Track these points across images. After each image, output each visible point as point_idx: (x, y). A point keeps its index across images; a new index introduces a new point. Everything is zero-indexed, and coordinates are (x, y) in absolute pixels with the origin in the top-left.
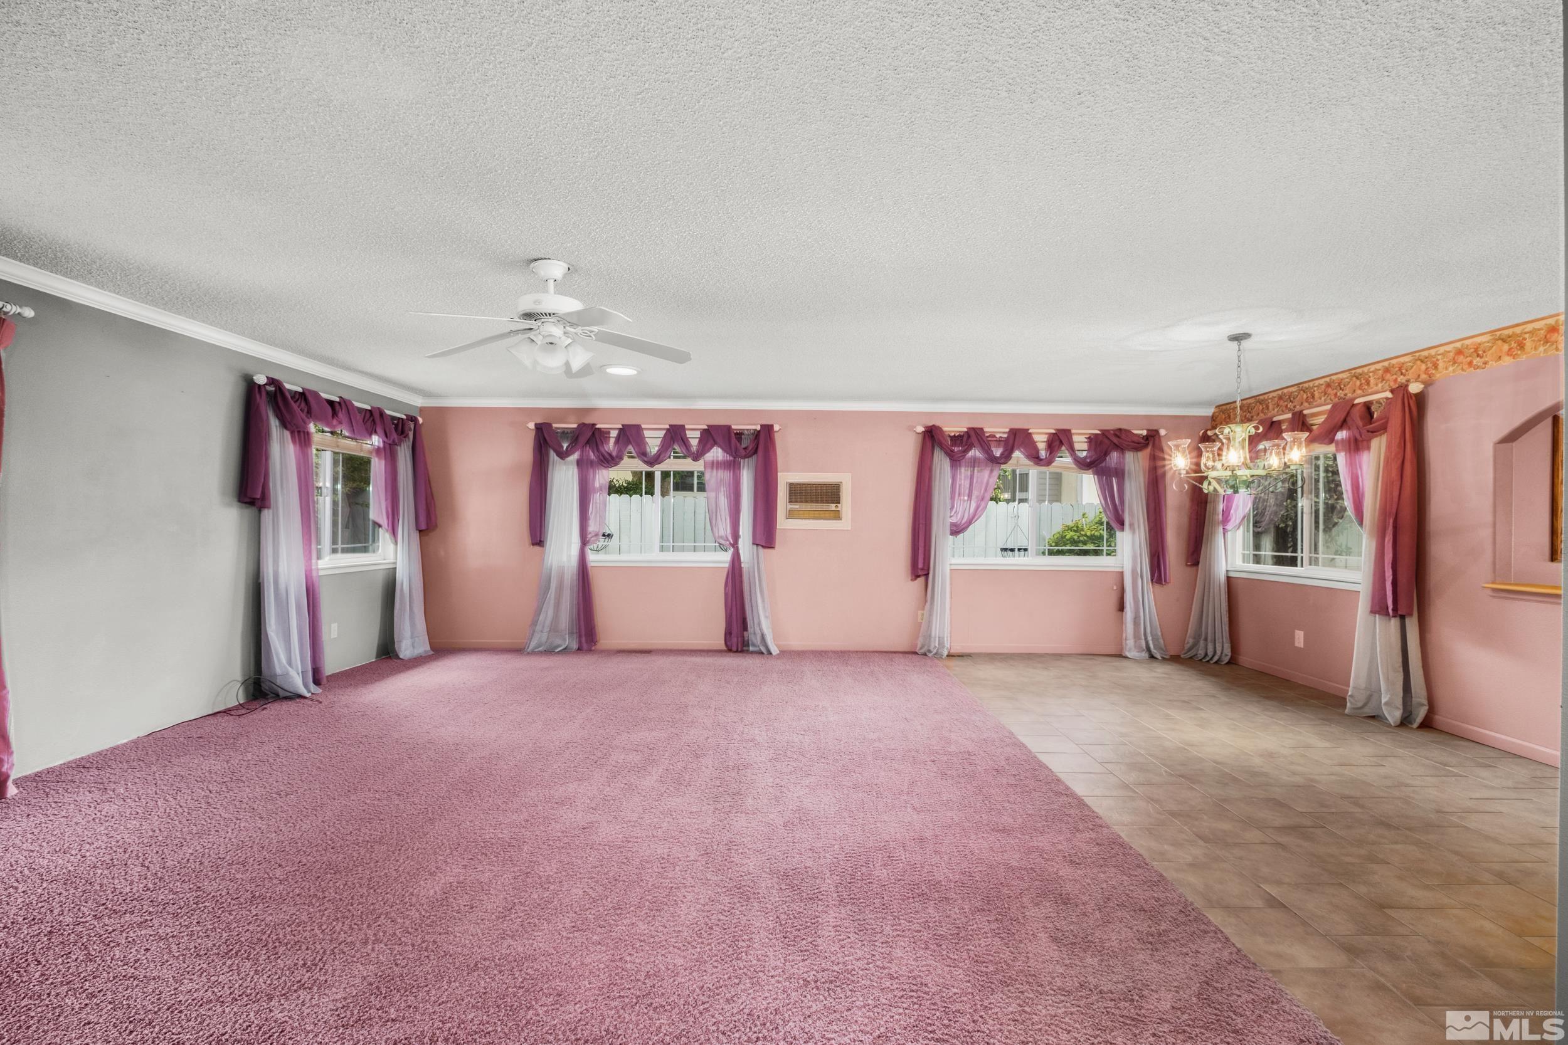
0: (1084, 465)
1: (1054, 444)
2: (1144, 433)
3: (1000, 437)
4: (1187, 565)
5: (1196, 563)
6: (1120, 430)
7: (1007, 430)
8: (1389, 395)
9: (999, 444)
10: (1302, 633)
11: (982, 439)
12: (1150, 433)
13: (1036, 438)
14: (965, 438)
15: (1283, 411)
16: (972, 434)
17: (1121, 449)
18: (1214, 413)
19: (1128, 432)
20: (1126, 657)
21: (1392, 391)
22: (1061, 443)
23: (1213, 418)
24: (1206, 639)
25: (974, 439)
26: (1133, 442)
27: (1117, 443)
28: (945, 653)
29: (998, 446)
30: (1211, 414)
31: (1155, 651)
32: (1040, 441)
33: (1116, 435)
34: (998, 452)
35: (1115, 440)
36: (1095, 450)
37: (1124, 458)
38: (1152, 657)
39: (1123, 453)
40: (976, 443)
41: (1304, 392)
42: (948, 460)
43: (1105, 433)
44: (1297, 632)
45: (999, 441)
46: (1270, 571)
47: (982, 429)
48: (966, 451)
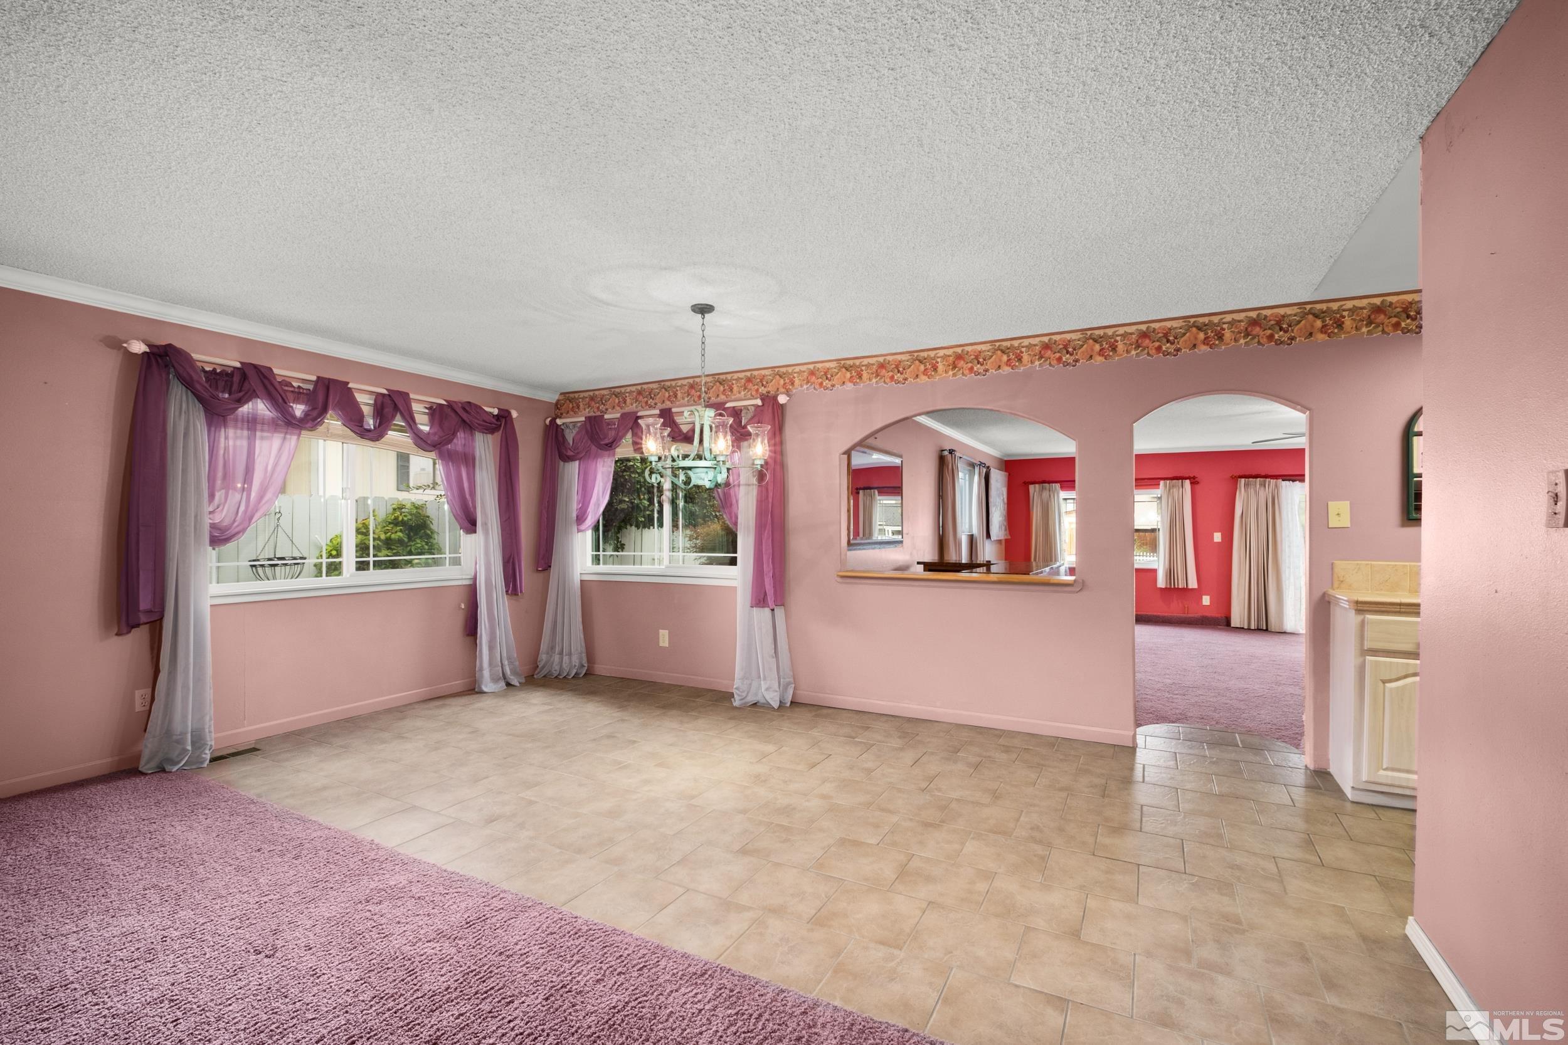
0: (423, 443)
1: (386, 410)
2: (496, 412)
3: (299, 387)
4: (537, 570)
5: (547, 567)
6: (469, 403)
7: (314, 378)
8: (759, 402)
9: (298, 398)
10: (667, 631)
11: (272, 384)
12: (502, 413)
13: (361, 398)
14: (236, 379)
15: (642, 407)
16: (251, 374)
17: (469, 427)
18: (558, 401)
19: (478, 408)
20: (485, 693)
21: (762, 400)
22: (396, 408)
23: (557, 405)
24: (561, 653)
25: (254, 381)
26: (484, 421)
27: (465, 419)
28: (208, 756)
29: (297, 400)
30: (554, 402)
31: (512, 677)
32: (365, 400)
33: (464, 409)
34: (299, 409)
35: (465, 416)
36: (441, 425)
37: (473, 440)
38: (508, 684)
39: (472, 435)
40: (260, 390)
41: (666, 390)
42: (202, 414)
43: (450, 405)
44: (662, 632)
45: (300, 395)
46: (609, 569)
47: (270, 369)
48: (241, 401)
